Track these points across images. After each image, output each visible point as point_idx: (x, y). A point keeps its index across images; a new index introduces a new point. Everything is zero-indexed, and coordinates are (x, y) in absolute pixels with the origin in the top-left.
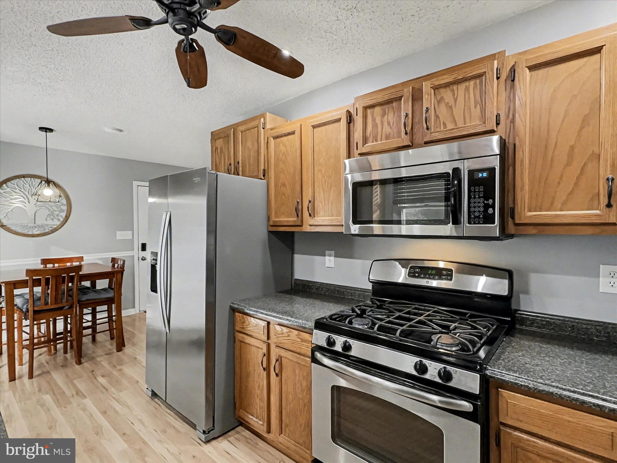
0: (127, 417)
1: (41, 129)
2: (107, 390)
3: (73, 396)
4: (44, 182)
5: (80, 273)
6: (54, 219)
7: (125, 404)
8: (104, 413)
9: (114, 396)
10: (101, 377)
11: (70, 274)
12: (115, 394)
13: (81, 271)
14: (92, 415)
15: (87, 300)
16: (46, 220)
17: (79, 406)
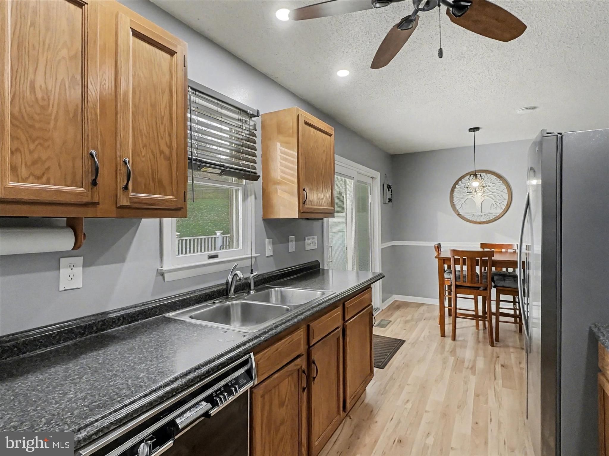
0: (492, 412)
1: (470, 130)
2: (495, 378)
3: (467, 368)
4: (473, 175)
5: (493, 258)
6: (497, 208)
7: (500, 399)
8: (477, 395)
9: (496, 387)
10: (500, 366)
11: (483, 258)
12: (499, 387)
13: (494, 257)
14: (467, 391)
15: (503, 287)
16: (490, 209)
17: (465, 378)
